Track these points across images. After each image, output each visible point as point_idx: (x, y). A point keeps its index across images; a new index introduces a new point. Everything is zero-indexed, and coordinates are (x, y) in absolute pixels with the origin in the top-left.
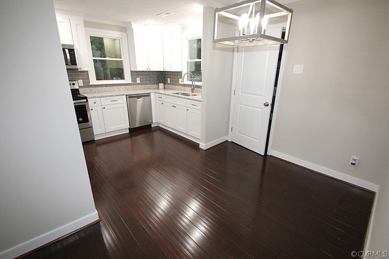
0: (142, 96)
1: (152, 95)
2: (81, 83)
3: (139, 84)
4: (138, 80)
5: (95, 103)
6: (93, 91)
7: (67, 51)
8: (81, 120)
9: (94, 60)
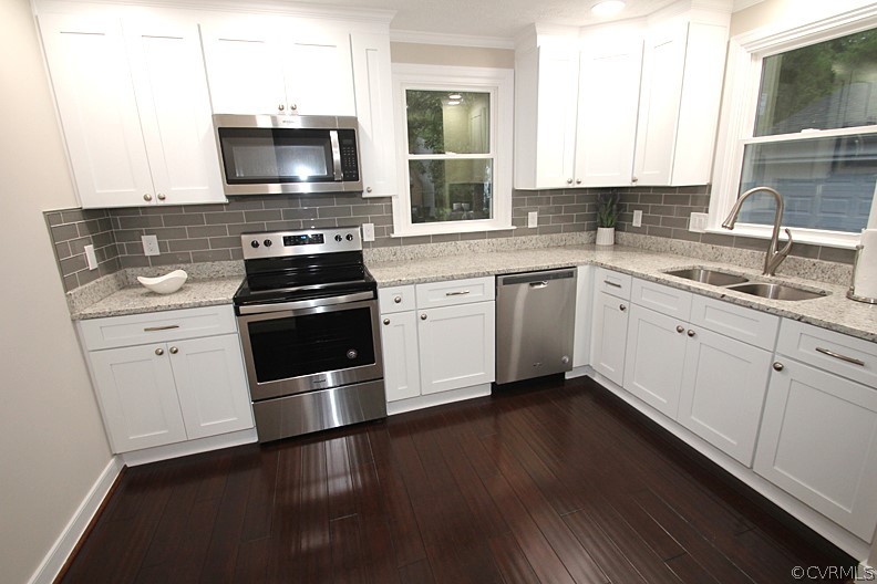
0: (547, 278)
1: (582, 272)
2: (369, 233)
3: (533, 231)
4: (533, 220)
5: (398, 302)
6: (398, 254)
7: (334, 136)
8: (352, 353)
9: (410, 161)
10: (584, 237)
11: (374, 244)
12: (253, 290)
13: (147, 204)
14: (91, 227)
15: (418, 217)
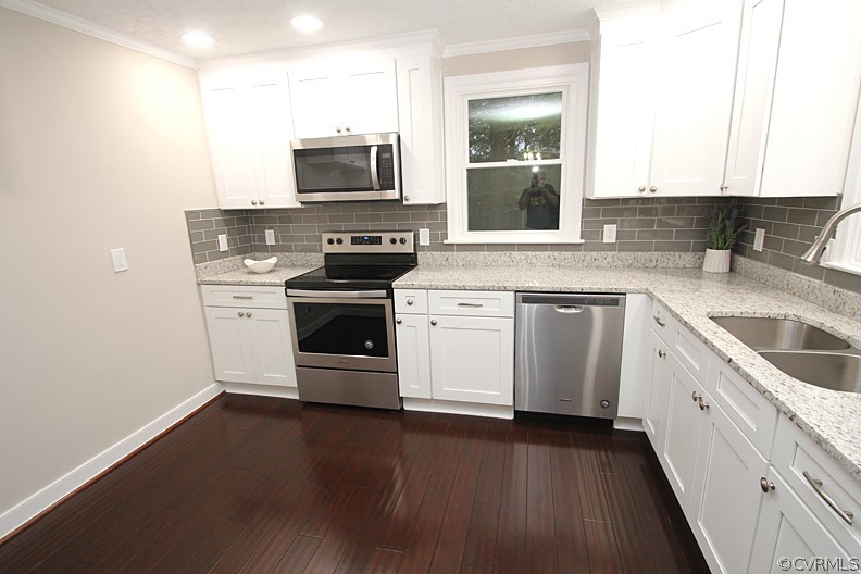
2: (425, 237)
3: (610, 247)
4: (610, 233)
5: (410, 304)
6: (450, 260)
7: (374, 151)
8: (369, 344)
9: (468, 170)
10: (688, 259)
11: (431, 248)
12: (329, 278)
13: (254, 207)
14: (227, 223)
15: (475, 224)
